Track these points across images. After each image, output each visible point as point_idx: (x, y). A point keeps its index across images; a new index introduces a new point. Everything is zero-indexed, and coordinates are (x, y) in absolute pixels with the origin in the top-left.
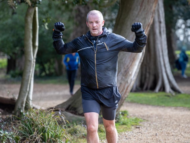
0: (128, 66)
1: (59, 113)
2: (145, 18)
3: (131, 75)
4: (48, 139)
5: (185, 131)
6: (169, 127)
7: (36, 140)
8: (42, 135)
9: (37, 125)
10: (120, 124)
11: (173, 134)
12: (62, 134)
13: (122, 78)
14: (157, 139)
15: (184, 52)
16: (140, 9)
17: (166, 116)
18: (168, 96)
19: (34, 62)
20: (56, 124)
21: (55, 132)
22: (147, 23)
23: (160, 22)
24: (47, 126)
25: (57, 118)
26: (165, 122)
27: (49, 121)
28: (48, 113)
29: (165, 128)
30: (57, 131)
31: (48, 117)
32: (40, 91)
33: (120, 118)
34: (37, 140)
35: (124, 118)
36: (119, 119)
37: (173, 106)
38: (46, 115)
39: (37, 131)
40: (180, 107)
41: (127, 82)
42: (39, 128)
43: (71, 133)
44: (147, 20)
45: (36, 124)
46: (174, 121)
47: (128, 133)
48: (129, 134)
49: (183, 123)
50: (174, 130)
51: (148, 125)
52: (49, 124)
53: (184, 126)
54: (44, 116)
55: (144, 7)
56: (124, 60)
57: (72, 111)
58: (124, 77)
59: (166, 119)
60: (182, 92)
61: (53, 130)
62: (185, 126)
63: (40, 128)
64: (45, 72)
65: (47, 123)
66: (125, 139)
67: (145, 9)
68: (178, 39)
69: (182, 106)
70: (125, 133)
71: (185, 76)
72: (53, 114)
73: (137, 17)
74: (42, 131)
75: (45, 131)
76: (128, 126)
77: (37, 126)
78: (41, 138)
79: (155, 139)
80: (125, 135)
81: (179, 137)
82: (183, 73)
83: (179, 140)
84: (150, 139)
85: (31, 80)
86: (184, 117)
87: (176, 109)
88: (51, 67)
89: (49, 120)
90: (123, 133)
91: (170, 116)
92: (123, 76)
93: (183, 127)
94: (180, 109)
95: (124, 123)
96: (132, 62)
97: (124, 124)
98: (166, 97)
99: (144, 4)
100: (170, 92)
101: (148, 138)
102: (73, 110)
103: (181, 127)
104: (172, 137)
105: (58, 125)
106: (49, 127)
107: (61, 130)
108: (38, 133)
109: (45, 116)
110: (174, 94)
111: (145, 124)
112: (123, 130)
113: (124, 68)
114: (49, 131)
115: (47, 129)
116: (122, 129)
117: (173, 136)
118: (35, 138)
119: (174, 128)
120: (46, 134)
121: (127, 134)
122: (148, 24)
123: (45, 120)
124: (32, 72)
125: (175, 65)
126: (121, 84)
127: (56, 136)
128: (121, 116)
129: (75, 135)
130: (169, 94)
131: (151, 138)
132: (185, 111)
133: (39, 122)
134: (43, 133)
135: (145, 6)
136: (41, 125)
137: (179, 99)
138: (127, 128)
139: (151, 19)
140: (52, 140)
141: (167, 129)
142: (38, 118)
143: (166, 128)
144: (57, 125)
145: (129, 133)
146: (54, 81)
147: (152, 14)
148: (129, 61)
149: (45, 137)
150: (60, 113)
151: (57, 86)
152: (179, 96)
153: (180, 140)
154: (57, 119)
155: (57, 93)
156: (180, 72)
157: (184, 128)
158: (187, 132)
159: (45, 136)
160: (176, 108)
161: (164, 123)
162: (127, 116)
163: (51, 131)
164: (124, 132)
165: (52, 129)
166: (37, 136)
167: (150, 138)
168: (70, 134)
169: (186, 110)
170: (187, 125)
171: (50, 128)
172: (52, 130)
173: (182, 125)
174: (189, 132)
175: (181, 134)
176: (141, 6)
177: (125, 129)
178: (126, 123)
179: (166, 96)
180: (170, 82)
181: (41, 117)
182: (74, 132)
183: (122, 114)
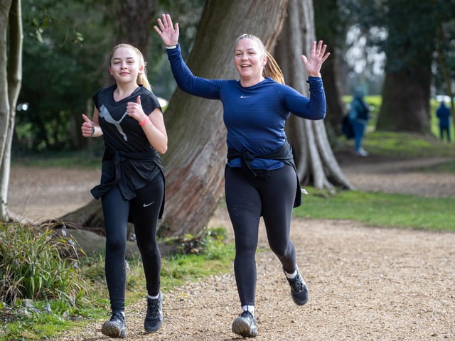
1: (61, 233)
2: (265, 21)
4: (36, 291)
5: (348, 274)
6: (316, 264)
7: (9, 294)
8: (23, 282)
9: (12, 259)
10: (206, 257)
11: (322, 278)
12: (68, 280)
13: (213, 155)
14: (285, 290)
15: (359, 98)
17: (312, 239)
18: (321, 196)
19: (11, 116)
20: (55, 257)
21: (52, 275)
22: (270, 30)
23: (304, 31)
24: (35, 262)
25: (58, 243)
26: (309, 252)
27: (40, 250)
28: (39, 231)
29: (305, 266)
30: (58, 274)
31: (38, 240)
32: (34, 184)
33: (208, 245)
34: (12, 293)
35: (215, 245)
36: (203, 246)
37: (329, 219)
38: (33, 236)
39: (11, 272)
40: (345, 219)
42: (16, 265)
43: (91, 278)
44: (269, 25)
45: (10, 256)
46: (327, 250)
47: (222, 278)
48: (224, 281)
49: (346, 255)
50: (325, 271)
51: (270, 260)
52: (38, 257)
53: (349, 261)
54: (27, 240)
57: (97, 228)
58: (216, 153)
59: (312, 245)
60: (352, 187)
61: (49, 270)
62: (351, 261)
63: (19, 265)
64: (47, 140)
65: (34, 254)
66: (214, 291)
68: (352, 69)
69: (350, 219)
70: (216, 276)
71: (363, 152)
72: (49, 235)
73: (246, 18)
74: (23, 273)
75: (30, 273)
76: (223, 262)
77: (10, 262)
78: (20, 288)
79: (280, 291)
80: (215, 281)
81: (335, 287)
82: (358, 146)
83: (333, 292)
84: (270, 291)
86: (349, 243)
87: (335, 224)
88: (60, 128)
89: (40, 247)
90: (210, 277)
91: (320, 240)
92: (215, 149)
93: (346, 263)
94: (344, 225)
95: (216, 254)
97: (215, 257)
98: (316, 199)
100: (325, 187)
101: (266, 287)
102: (100, 226)
103: (342, 263)
104: (318, 286)
105: (60, 259)
106: (39, 264)
107: (68, 271)
108: (13, 277)
109: (29, 240)
110: (333, 190)
111: (262, 257)
112: (212, 270)
113: (218, 132)
114: (38, 272)
115: (35, 268)
116: (209, 269)
117: (321, 284)
118: (7, 288)
119: (326, 266)
120: (32, 278)
121: (219, 279)
122: (272, 33)
123: (31, 249)
125: (340, 127)
126: (210, 167)
127: (56, 285)
128: (210, 240)
129: (101, 282)
130: (323, 192)
131: (273, 289)
132: (355, 229)
133: (16, 252)
134: (26, 277)
136: (21, 260)
137: (344, 202)
138: (220, 266)
139: (278, 22)
140: (46, 292)
141: (310, 269)
142: (14, 243)
143: (309, 266)
144: (58, 259)
145: (224, 277)
146: (64, 160)
147: (280, 11)
149: (29, 286)
150: (64, 232)
151: (74, 172)
152: (345, 195)
153: (335, 293)
154: (59, 245)
155: (72, 189)
156: (352, 143)
157: (347, 266)
158: (352, 275)
159: (29, 283)
160: (336, 221)
161: (304, 255)
162: (222, 241)
163: (45, 274)
164: (214, 276)
165: (46, 268)
166: (11, 284)
167: (270, 288)
168: (89, 280)
169: (358, 227)
170: (355, 260)
171: (42, 266)
172: (45, 271)
173: (345, 259)
174: (356, 275)
175: (338, 279)
177: (216, 270)
178: (220, 256)
179: (315, 195)
180: (325, 164)
181: (20, 241)
182: (100, 276)
183: (213, 235)
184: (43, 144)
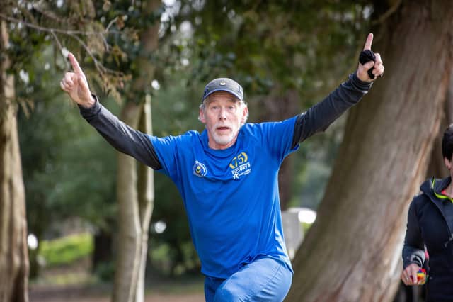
0: (378, 245)
2: (418, 123)
3: (388, 267)
13: (365, 276)
16: (406, 101)
19: (142, 240)
22: (425, 134)
41: (379, 286)
44: (424, 126)
55: (414, 95)
56: (367, 229)
58: (369, 274)
67: (417, 98)
85: (136, 287)
92: (368, 269)
96: (390, 234)
99: (415, 87)
113: (370, 250)
122: (427, 136)
124: (139, 266)
126: (363, 290)
135: (418, 93)
139: (433, 122)
147: (436, 111)
148: (380, 232)
176: (408, 91)
184: (180, 270)
